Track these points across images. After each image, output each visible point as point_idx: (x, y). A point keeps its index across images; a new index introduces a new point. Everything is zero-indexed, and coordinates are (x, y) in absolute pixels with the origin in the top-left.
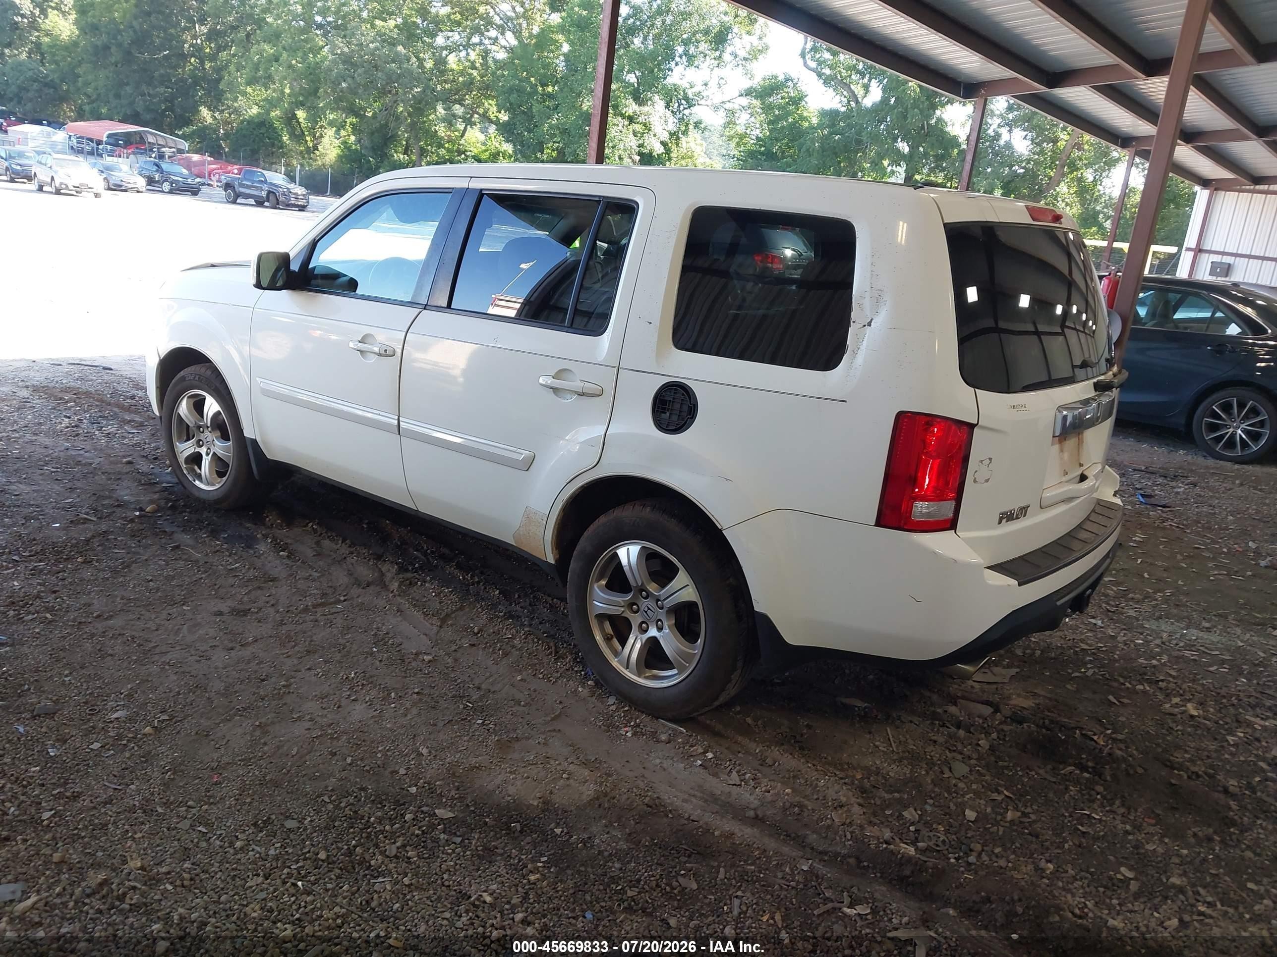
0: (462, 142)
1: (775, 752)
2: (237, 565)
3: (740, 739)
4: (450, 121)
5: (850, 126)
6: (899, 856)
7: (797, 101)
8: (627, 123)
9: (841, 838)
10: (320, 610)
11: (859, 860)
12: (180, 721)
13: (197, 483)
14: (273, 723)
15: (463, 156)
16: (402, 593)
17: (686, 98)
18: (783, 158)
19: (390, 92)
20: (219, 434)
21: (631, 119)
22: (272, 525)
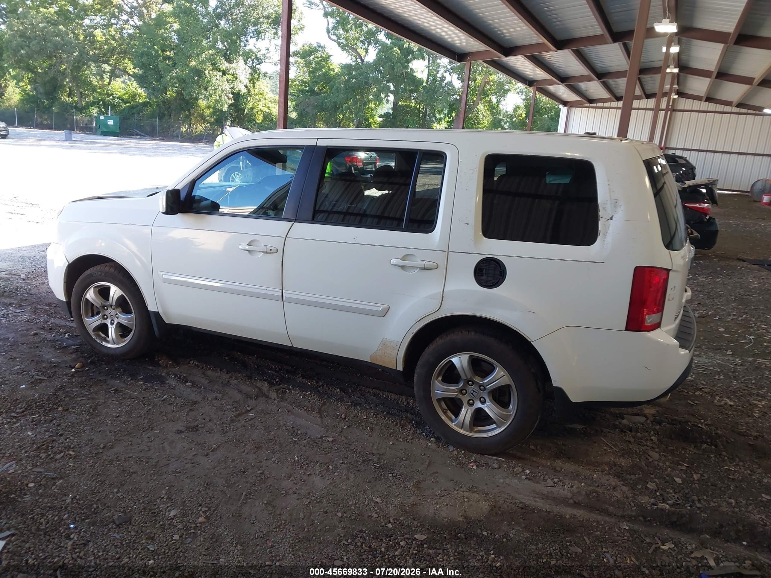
0: (110, 88)
1: (559, 463)
2: (165, 396)
3: (534, 459)
4: (100, 74)
5: (361, 74)
6: (667, 511)
7: (327, 59)
8: (221, 74)
9: (628, 506)
10: (240, 418)
11: (645, 518)
12: (215, 510)
13: (104, 343)
14: (274, 500)
15: (111, 97)
16: (282, 399)
17: (257, 59)
18: (321, 93)
19: (55, 56)
20: (120, 309)
21: (224, 73)
22: (166, 366)
